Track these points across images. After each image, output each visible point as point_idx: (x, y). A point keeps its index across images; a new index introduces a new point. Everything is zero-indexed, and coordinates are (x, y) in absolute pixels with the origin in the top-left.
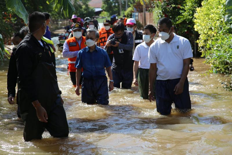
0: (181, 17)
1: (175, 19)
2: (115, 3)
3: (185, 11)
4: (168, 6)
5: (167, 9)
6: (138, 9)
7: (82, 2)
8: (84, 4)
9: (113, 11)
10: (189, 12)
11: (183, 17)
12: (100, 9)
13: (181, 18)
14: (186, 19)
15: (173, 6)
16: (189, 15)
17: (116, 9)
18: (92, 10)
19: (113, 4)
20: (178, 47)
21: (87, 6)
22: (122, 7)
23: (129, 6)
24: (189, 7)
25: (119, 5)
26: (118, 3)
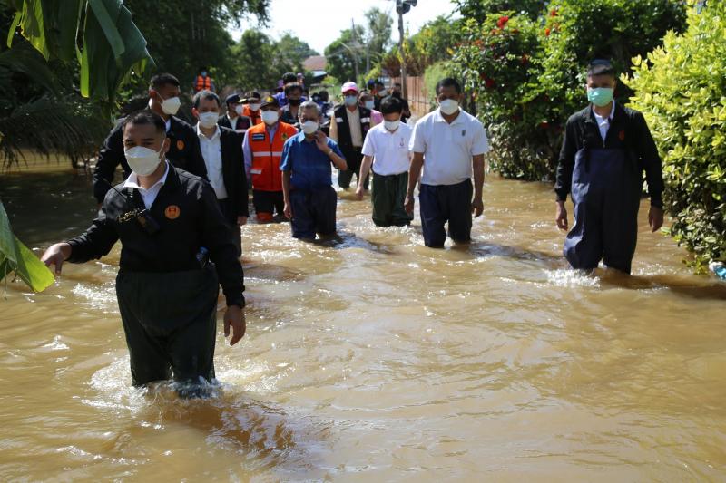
0: (532, 85)
1: (516, 92)
2: (347, 62)
3: (543, 70)
4: (497, 57)
5: (493, 67)
6: (391, 72)
7: (293, 61)
8: (296, 63)
9: (343, 75)
10: (554, 73)
11: (536, 85)
12: (323, 73)
13: (533, 88)
14: (546, 91)
15: (511, 57)
16: (555, 81)
17: (350, 72)
18: (309, 74)
19: (344, 64)
20: (464, 133)
21: (300, 67)
22: (359, 69)
23: (372, 67)
24: (554, 59)
25: (354, 65)
26: (352, 61)
